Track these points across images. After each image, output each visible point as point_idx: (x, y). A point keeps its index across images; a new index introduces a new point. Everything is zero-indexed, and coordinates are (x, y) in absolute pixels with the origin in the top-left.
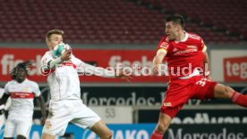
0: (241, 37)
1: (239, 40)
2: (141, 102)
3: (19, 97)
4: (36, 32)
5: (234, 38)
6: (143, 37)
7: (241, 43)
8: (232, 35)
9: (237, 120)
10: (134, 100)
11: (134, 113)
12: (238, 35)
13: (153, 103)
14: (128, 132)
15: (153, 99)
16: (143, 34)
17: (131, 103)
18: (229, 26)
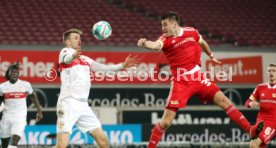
0: (223, 39)
1: (221, 43)
2: (126, 103)
3: (13, 97)
4: (23, 35)
5: (217, 41)
6: (127, 40)
7: (222, 46)
8: (214, 37)
9: (219, 121)
10: (118, 101)
11: (118, 114)
12: (220, 37)
13: (137, 104)
14: (112, 133)
15: (137, 100)
16: (127, 37)
17: (115, 104)
18: (211, 28)
